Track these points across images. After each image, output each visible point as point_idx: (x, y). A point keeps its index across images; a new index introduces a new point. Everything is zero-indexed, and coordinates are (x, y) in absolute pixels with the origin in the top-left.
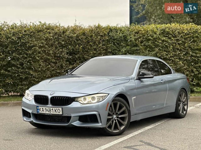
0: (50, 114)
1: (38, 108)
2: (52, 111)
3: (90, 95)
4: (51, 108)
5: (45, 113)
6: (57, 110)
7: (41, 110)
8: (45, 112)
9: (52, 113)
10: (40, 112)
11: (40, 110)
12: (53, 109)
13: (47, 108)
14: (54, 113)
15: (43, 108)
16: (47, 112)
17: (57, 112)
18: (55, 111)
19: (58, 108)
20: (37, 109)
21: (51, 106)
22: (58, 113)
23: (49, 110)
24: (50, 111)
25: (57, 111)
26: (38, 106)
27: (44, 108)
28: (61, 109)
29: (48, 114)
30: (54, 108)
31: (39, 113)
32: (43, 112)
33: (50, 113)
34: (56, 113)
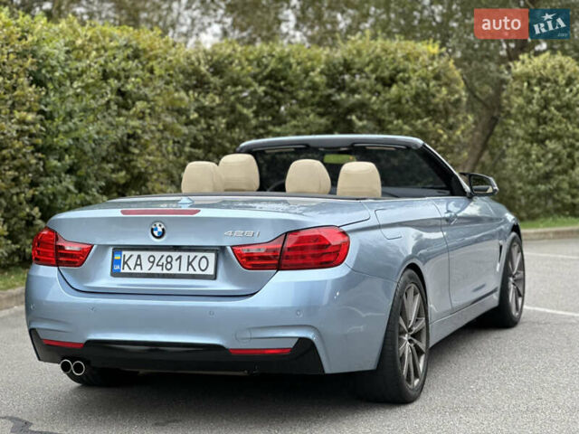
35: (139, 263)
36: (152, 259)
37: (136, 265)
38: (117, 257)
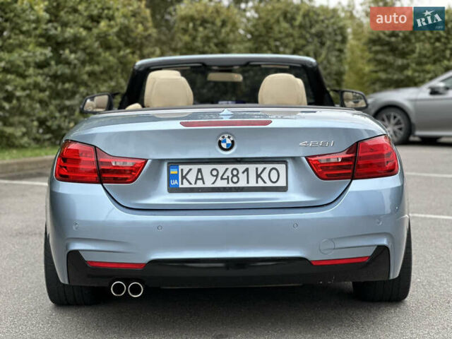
35: (200, 177)
36: (215, 173)
37: (197, 179)
38: (173, 172)
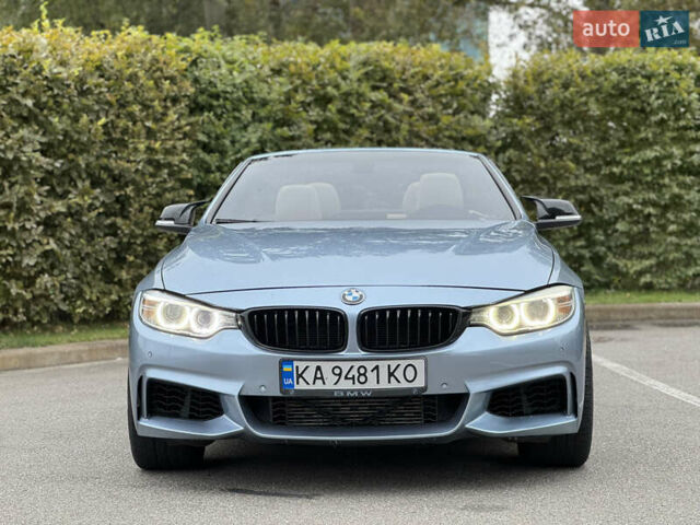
0: (359, 390)
1: (287, 368)
2: (372, 376)
3: (527, 292)
4: (370, 365)
5: (329, 385)
6: (401, 369)
7: (309, 376)
8: (329, 383)
9: (372, 384)
10: (302, 386)
11: (300, 376)
12: (377, 367)
13: (345, 366)
14: (384, 385)
15: (318, 368)
16: (345, 385)
17: (401, 378)
18: (391, 374)
19: (404, 363)
20: (283, 375)
21: (362, 354)
22: (404, 385)
23: (354, 372)
24: (362, 379)
25: (399, 374)
26: (290, 362)
27: (327, 367)
28: (420, 364)
29: (352, 391)
30: (383, 365)
31: (292, 394)
32: (319, 385)
33: (358, 386)
34: (394, 385)
